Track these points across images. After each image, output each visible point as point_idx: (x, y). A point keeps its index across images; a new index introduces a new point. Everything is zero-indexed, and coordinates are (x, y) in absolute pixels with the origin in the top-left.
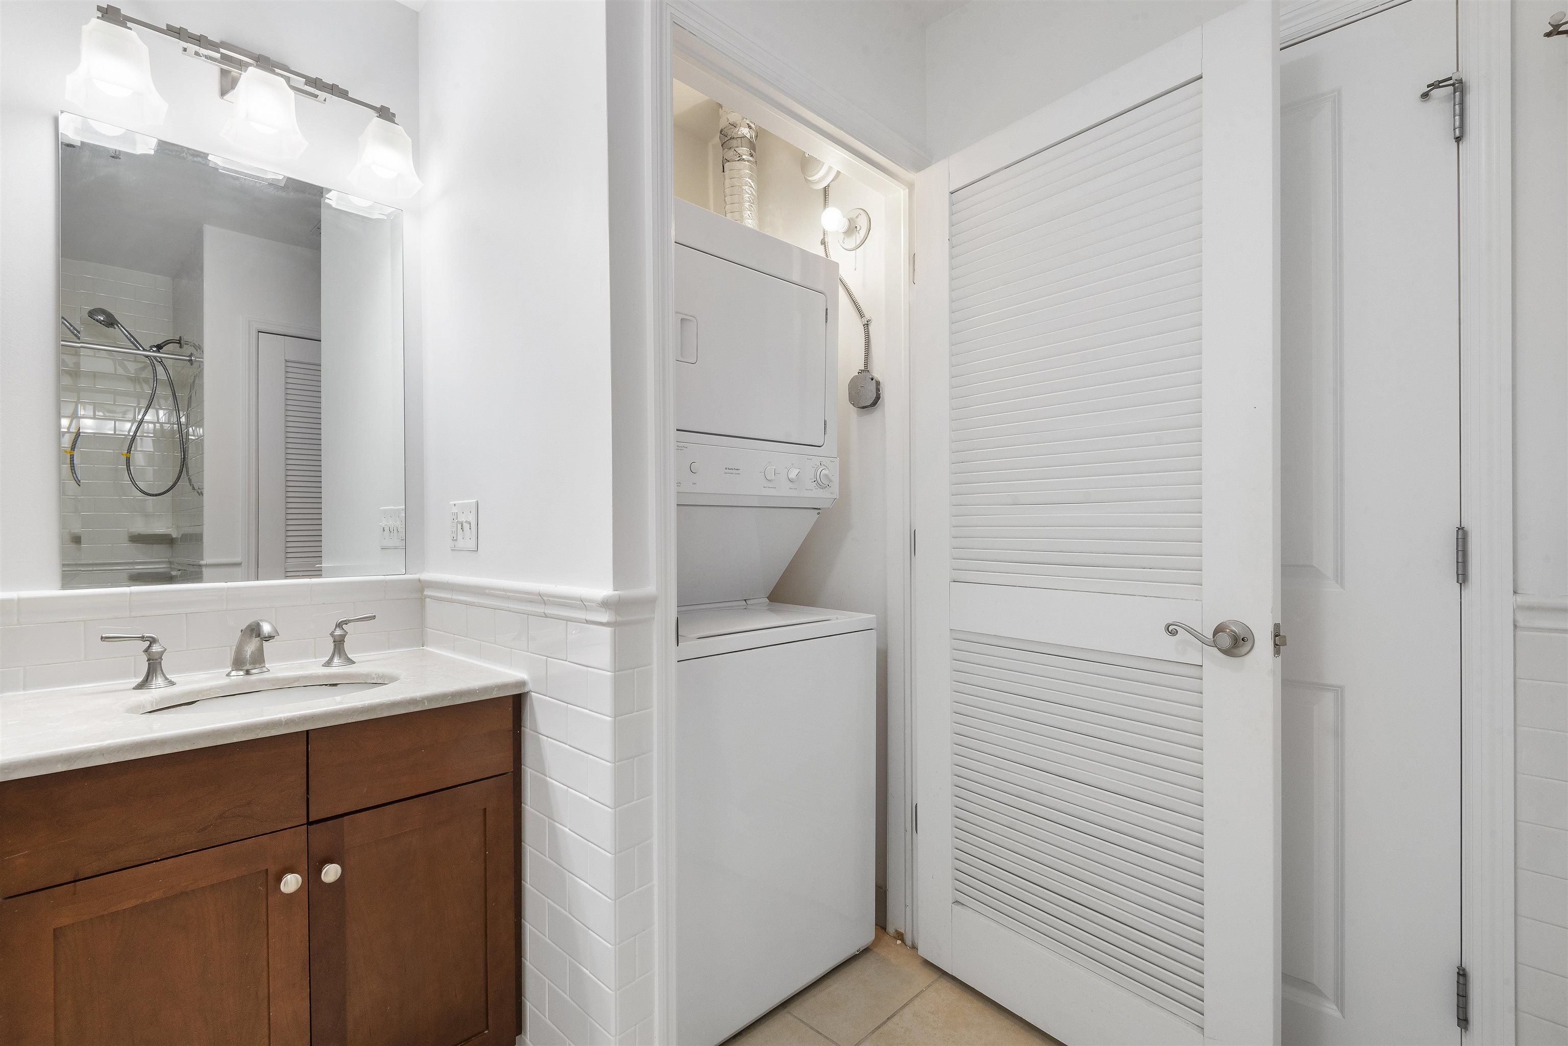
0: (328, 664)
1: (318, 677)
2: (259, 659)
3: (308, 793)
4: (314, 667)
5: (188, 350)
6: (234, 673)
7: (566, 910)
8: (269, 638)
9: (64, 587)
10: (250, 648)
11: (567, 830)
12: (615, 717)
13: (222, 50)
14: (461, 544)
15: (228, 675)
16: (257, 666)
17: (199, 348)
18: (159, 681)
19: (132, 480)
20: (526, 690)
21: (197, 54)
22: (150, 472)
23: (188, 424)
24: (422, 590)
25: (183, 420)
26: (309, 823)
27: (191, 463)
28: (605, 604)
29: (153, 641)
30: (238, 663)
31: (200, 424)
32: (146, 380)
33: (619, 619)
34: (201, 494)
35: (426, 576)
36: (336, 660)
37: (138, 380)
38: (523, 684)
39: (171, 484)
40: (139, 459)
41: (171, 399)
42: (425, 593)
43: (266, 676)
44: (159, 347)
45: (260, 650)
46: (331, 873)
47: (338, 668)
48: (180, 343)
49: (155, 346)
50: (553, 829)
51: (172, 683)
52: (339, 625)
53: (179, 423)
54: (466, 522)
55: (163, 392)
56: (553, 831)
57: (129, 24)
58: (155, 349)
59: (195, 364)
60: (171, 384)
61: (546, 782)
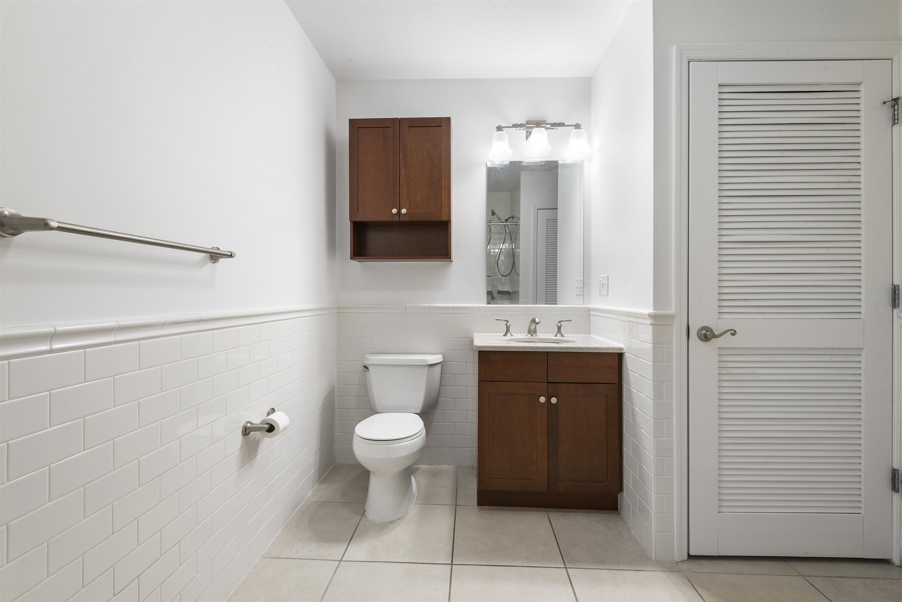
0: (556, 336)
1: (552, 340)
2: (535, 331)
3: (547, 372)
4: (551, 336)
5: (515, 220)
6: (528, 335)
7: (637, 442)
8: (538, 323)
9: (488, 304)
10: (533, 327)
11: (638, 409)
12: (654, 363)
13: (527, 126)
14: (602, 293)
15: (527, 335)
16: (535, 334)
17: (519, 219)
18: (509, 334)
19: (499, 271)
20: (623, 352)
21: (520, 129)
22: (503, 267)
23: (515, 248)
24: (589, 312)
25: (514, 247)
26: (548, 383)
27: (516, 263)
28: (650, 316)
29: (508, 322)
30: (529, 332)
31: (519, 248)
32: (503, 233)
33: (655, 322)
34: (519, 275)
35: (590, 306)
36: (558, 335)
37: (501, 233)
38: (622, 349)
39: (510, 272)
40: (500, 263)
41: (510, 239)
42: (590, 313)
43: (537, 337)
44: (507, 220)
45: (536, 328)
46: (554, 400)
47: (559, 337)
48: (513, 218)
49: (506, 220)
50: (633, 408)
51: (512, 336)
52: (559, 322)
53: (513, 249)
54: (604, 284)
55: (508, 237)
56: (633, 409)
57: (503, 129)
58: (505, 221)
59: (518, 225)
60: (510, 234)
61: (630, 389)
